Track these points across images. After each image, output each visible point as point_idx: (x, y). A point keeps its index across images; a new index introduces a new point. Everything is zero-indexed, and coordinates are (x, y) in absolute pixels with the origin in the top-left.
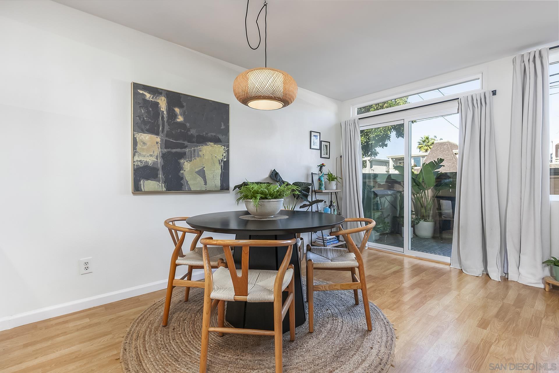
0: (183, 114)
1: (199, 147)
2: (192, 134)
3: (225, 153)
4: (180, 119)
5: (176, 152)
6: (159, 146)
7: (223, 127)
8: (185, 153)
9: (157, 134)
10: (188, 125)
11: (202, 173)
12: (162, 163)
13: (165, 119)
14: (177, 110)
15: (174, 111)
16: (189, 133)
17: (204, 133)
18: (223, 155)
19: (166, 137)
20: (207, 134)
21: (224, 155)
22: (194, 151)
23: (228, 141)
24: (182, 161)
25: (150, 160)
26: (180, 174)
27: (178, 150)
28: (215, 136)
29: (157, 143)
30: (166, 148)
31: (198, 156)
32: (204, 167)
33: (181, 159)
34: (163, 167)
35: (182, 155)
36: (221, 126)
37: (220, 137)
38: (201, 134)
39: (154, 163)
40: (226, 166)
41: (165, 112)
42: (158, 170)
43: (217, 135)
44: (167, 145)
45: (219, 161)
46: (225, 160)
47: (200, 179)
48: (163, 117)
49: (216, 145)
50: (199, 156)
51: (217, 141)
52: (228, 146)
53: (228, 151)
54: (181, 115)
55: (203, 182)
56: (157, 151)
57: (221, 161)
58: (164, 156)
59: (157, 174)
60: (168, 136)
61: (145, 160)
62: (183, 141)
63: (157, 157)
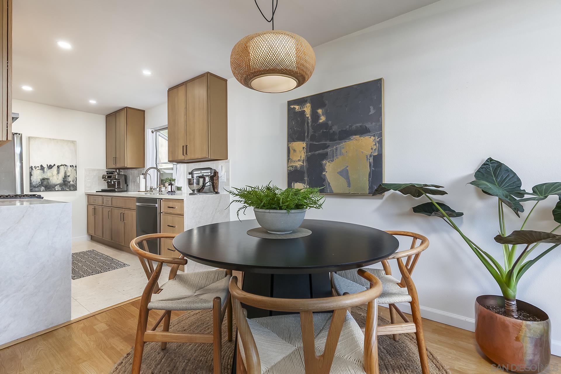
0: (326, 114)
1: (341, 144)
2: (334, 132)
3: (376, 144)
4: (323, 119)
5: (319, 154)
6: (305, 151)
7: (372, 112)
8: (327, 153)
9: (303, 140)
10: (330, 122)
11: (344, 173)
12: (307, 166)
13: (310, 125)
14: (320, 111)
15: (317, 113)
16: (331, 131)
17: (348, 127)
18: (372, 149)
19: (310, 141)
20: (351, 126)
21: (375, 147)
22: (337, 149)
23: (380, 128)
24: (324, 162)
25: (298, 164)
26: (323, 176)
27: (321, 151)
28: (361, 126)
29: (303, 148)
30: (310, 152)
31: (340, 154)
32: (348, 167)
33: (323, 160)
34: (308, 169)
35: (325, 156)
36: (370, 112)
37: (369, 125)
38: (345, 129)
39: (302, 167)
40: (377, 162)
41: (310, 118)
42: (304, 173)
43: (364, 125)
44: (310, 148)
45: (367, 157)
46: (376, 154)
47: (342, 181)
48: (308, 123)
49: (362, 138)
51: (363, 131)
52: (380, 135)
53: (380, 142)
54: (323, 114)
55: (346, 184)
56: (303, 155)
57: (371, 156)
58: (309, 159)
59: (304, 177)
60: (313, 138)
61: (295, 165)
62: (326, 141)
63: (303, 161)
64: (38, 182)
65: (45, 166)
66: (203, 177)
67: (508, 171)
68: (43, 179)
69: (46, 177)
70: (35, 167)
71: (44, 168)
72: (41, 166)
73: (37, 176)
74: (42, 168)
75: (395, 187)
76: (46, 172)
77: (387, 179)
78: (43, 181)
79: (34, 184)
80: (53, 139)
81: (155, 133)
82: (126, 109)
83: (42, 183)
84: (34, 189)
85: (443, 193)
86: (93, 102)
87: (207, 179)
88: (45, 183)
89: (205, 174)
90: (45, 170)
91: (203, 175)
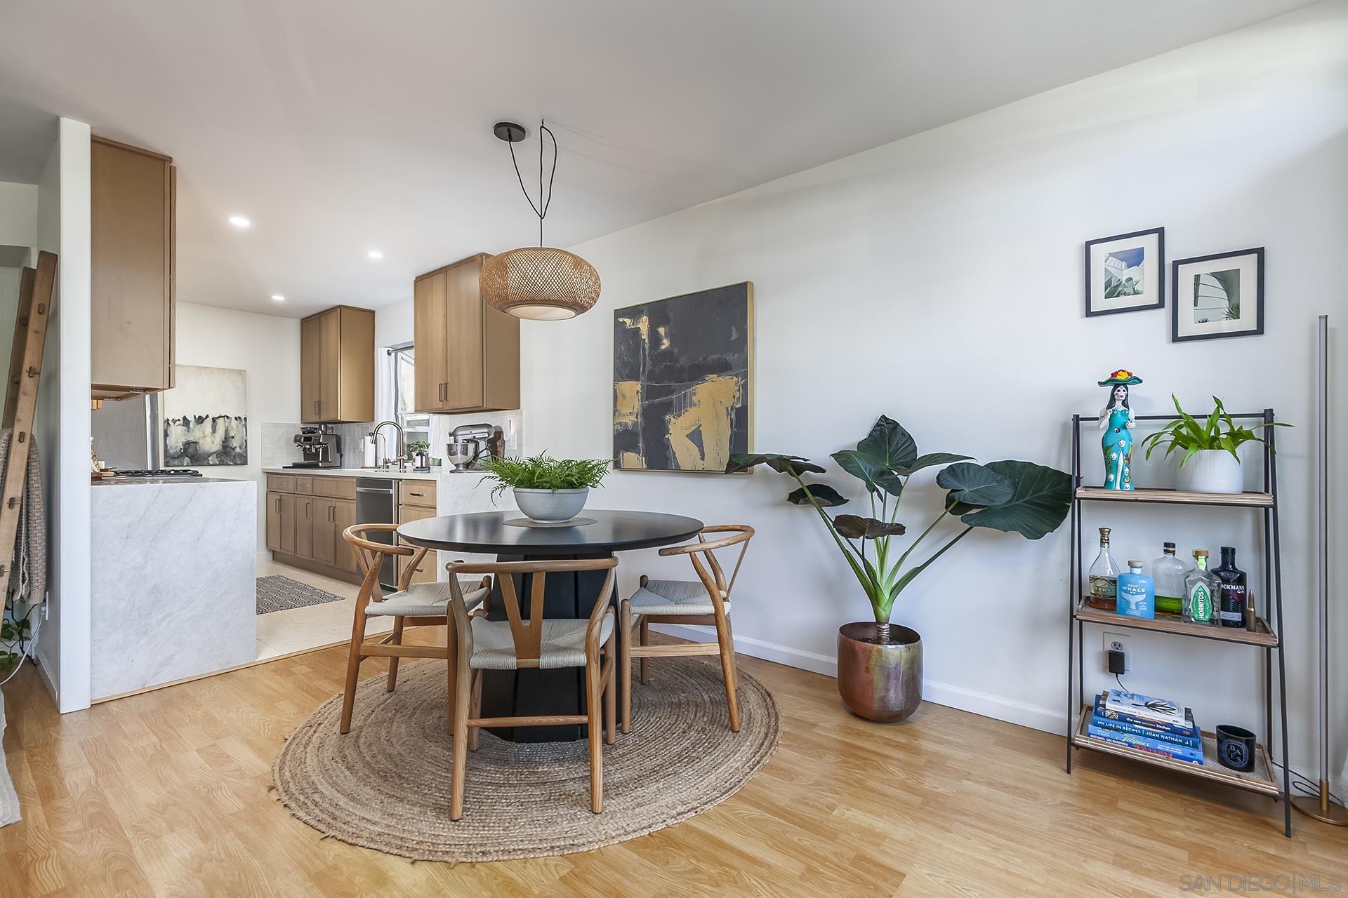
0: (669, 335)
1: (692, 388)
2: (681, 366)
3: (739, 390)
4: (666, 344)
5: (660, 403)
6: (640, 398)
7: (734, 336)
8: (672, 402)
9: (637, 379)
10: (676, 350)
11: (696, 437)
12: (643, 424)
13: (647, 353)
14: (662, 330)
15: (658, 331)
16: (678, 366)
17: (701, 359)
18: (734, 396)
19: (648, 380)
20: (705, 358)
21: (737, 395)
22: (685, 395)
23: (745, 364)
24: (668, 417)
25: (630, 420)
26: (665, 441)
27: (663, 399)
28: (719, 359)
29: (638, 392)
30: (647, 400)
31: (691, 406)
32: (701, 425)
33: (666, 414)
34: (644, 430)
35: (668, 407)
36: (731, 335)
37: (730, 357)
38: (697, 362)
39: (635, 424)
40: (741, 419)
41: (647, 341)
42: (638, 435)
43: (724, 357)
44: (648, 393)
45: (727, 411)
46: (740, 405)
47: (694, 448)
48: (644, 349)
49: (721, 378)
50: (692, 404)
51: (722, 368)
52: (745, 376)
53: (745, 387)
54: (666, 336)
55: (698, 455)
56: (637, 405)
57: (732, 409)
58: (646, 412)
59: (637, 442)
60: (652, 376)
61: (624, 421)
62: (670, 382)
63: (637, 414)
64: (178, 449)
65: (191, 418)
66: (474, 441)
68: (188, 444)
69: (192, 439)
70: (174, 421)
71: (189, 422)
72: (185, 418)
73: (178, 437)
74: (186, 422)
75: (760, 459)
76: (193, 430)
77: (755, 446)
78: (187, 446)
79: (172, 451)
80: (206, 368)
81: (393, 354)
82: (339, 309)
83: (185, 450)
84: (171, 462)
85: (824, 471)
86: (278, 298)
87: (482, 445)
88: (191, 450)
89: (478, 436)
90: (191, 425)
91: (474, 437)
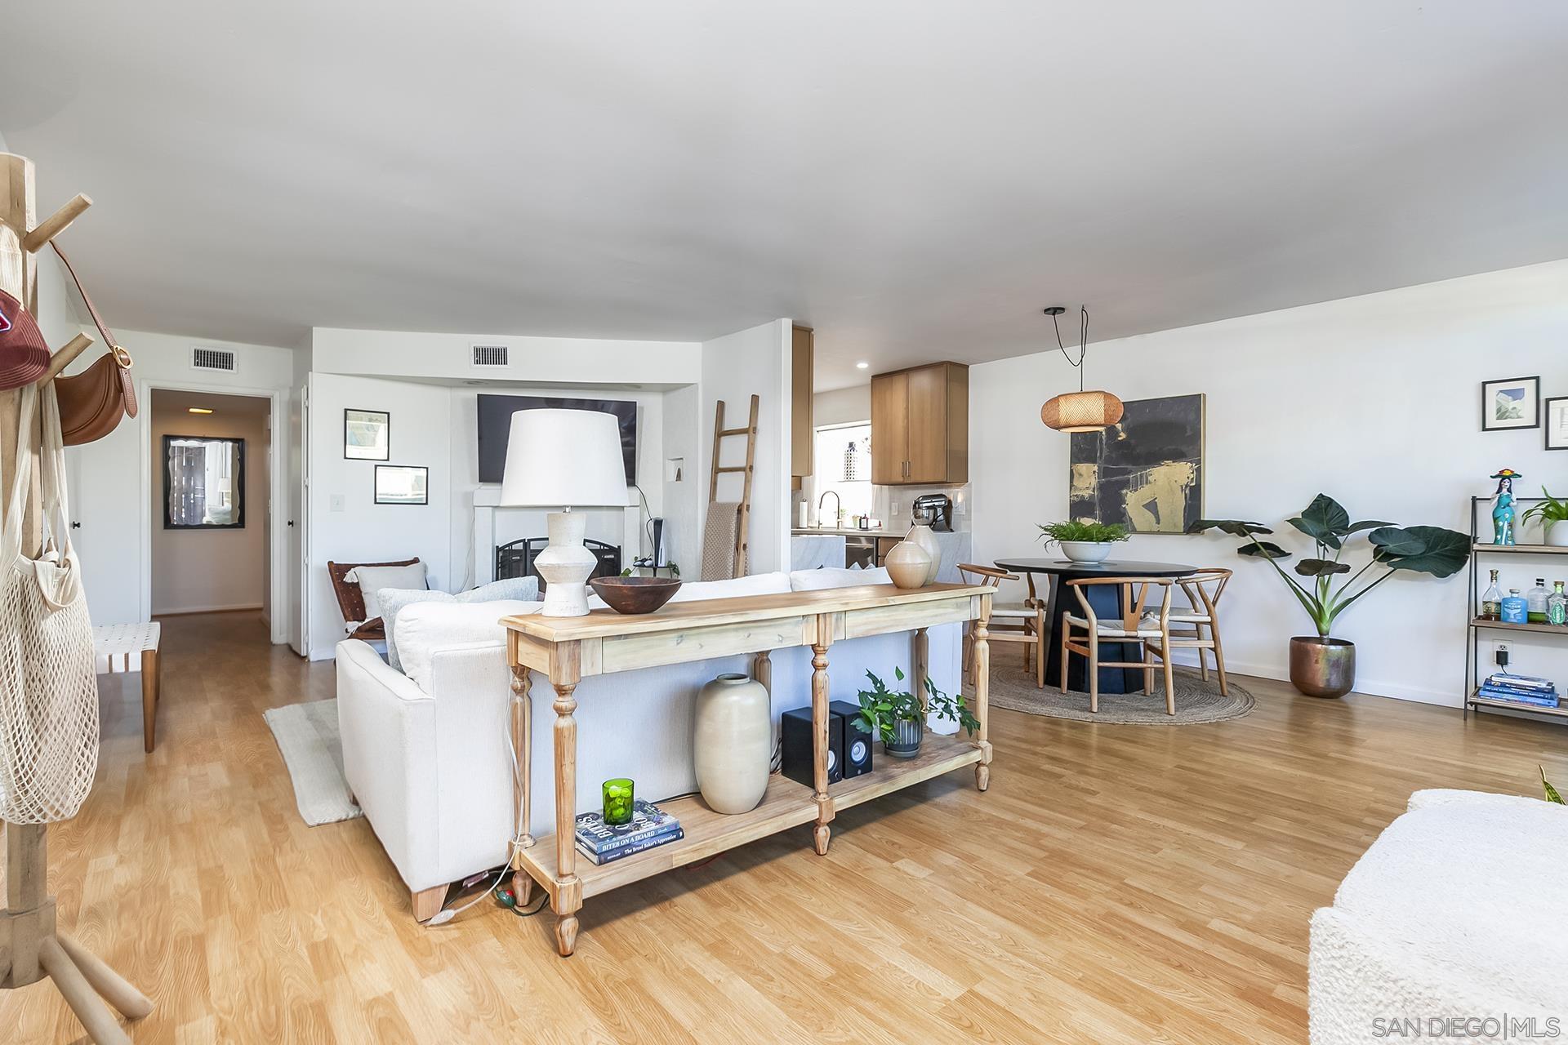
0: (1126, 429)
1: (1148, 470)
2: (1137, 453)
3: (1193, 473)
4: (1123, 436)
5: (1117, 481)
6: (1096, 476)
7: (1189, 432)
8: (1129, 480)
9: (1094, 462)
10: (1133, 441)
11: (1152, 507)
12: (1100, 496)
13: (1104, 442)
14: (1119, 426)
15: (1115, 427)
16: (1134, 453)
17: (1157, 448)
18: (1188, 478)
19: (1105, 463)
20: (1161, 448)
21: (1192, 476)
22: (1141, 476)
23: (1199, 453)
24: (1124, 491)
25: (1086, 494)
26: (1122, 510)
27: (1119, 478)
28: (1174, 449)
29: (1094, 472)
30: (1104, 477)
31: (1147, 483)
32: (1156, 498)
33: (1123, 489)
34: (1100, 500)
35: (1125, 484)
36: (1186, 432)
37: (1184, 449)
38: (1153, 451)
39: (1091, 496)
40: (1194, 494)
41: (1104, 433)
42: (1095, 505)
43: (1179, 448)
44: (1104, 473)
45: (1182, 486)
46: (1193, 484)
47: (1149, 515)
48: (1101, 439)
49: (1175, 464)
51: (1177, 456)
52: (1199, 462)
53: (1199, 470)
54: (1123, 431)
55: (1154, 520)
56: (1094, 481)
57: (1186, 486)
58: (1102, 487)
59: (1094, 510)
60: (1106, 461)
61: (1081, 493)
62: (1127, 465)
63: (1094, 489)
66: (934, 508)
67: (1338, 506)
75: (1212, 524)
77: (1207, 515)
85: (1269, 532)
87: (940, 511)
89: (936, 504)
